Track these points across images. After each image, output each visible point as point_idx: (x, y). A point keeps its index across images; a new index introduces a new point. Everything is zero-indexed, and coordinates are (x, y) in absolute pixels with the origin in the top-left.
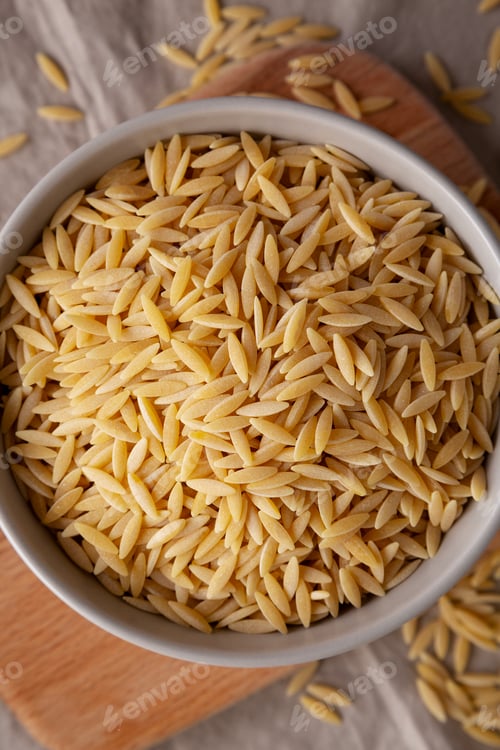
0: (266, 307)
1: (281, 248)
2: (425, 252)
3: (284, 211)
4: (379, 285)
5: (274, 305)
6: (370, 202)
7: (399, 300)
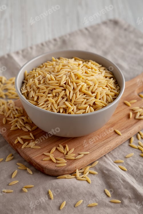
0: (68, 84)
1: (66, 95)
2: (38, 99)
3: (66, 102)
4: (47, 91)
5: (67, 85)
6: (49, 107)
7: (43, 89)
